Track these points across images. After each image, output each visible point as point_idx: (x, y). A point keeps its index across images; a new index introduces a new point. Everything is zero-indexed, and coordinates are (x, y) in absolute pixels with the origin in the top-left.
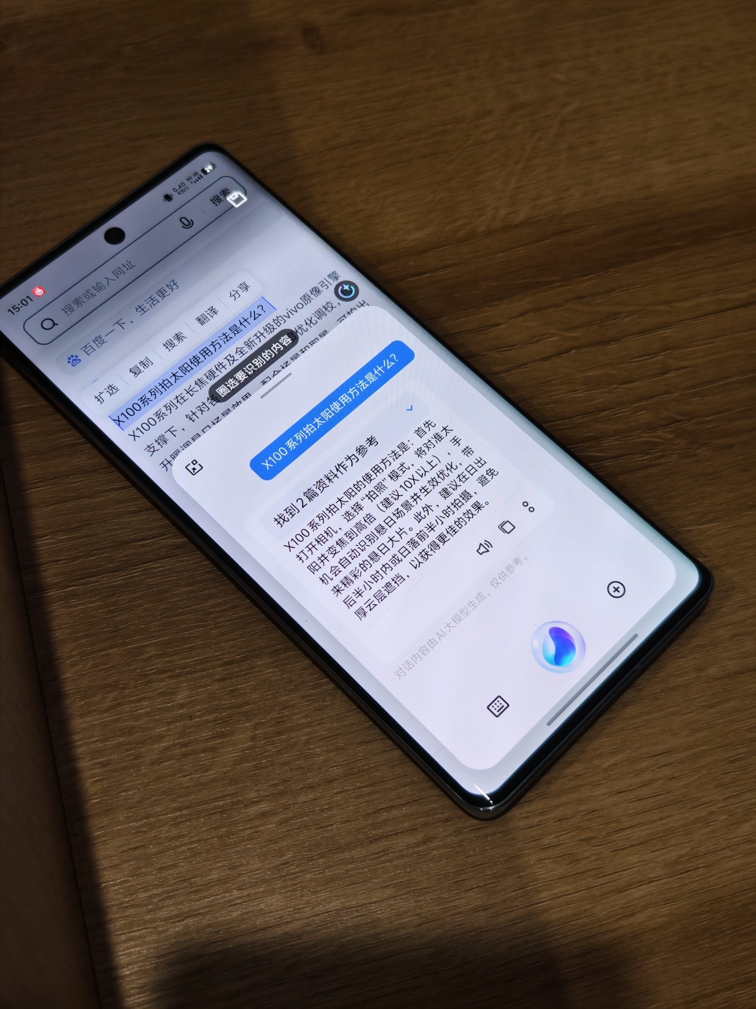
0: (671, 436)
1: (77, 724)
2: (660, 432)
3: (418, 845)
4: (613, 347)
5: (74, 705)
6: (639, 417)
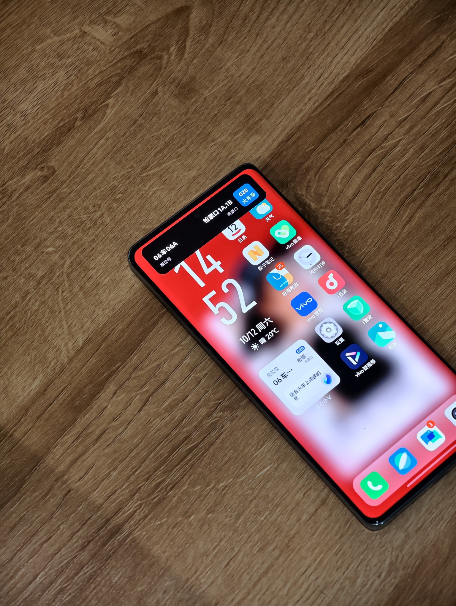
0: (221, 414)
2: (215, 415)
4: (168, 384)
6: (201, 413)
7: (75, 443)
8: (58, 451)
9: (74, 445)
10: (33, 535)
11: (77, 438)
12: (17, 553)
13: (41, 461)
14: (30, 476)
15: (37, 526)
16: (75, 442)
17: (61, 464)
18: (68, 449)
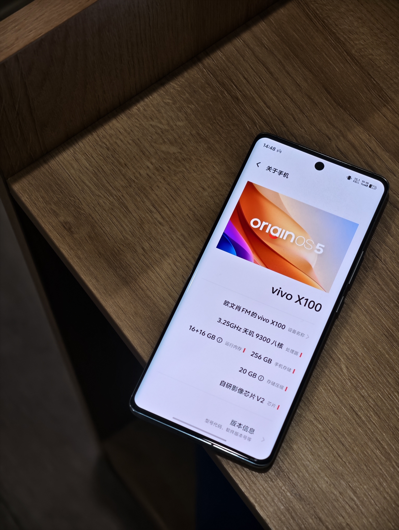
1: (155, 95)
3: (158, 221)
5: (161, 91)
7: (368, 149)
8: (364, 136)
9: (367, 148)
10: (301, 111)
11: (372, 151)
12: (290, 97)
13: (359, 123)
14: (348, 114)
15: (308, 114)
16: (370, 149)
17: (353, 137)
18: (365, 143)
